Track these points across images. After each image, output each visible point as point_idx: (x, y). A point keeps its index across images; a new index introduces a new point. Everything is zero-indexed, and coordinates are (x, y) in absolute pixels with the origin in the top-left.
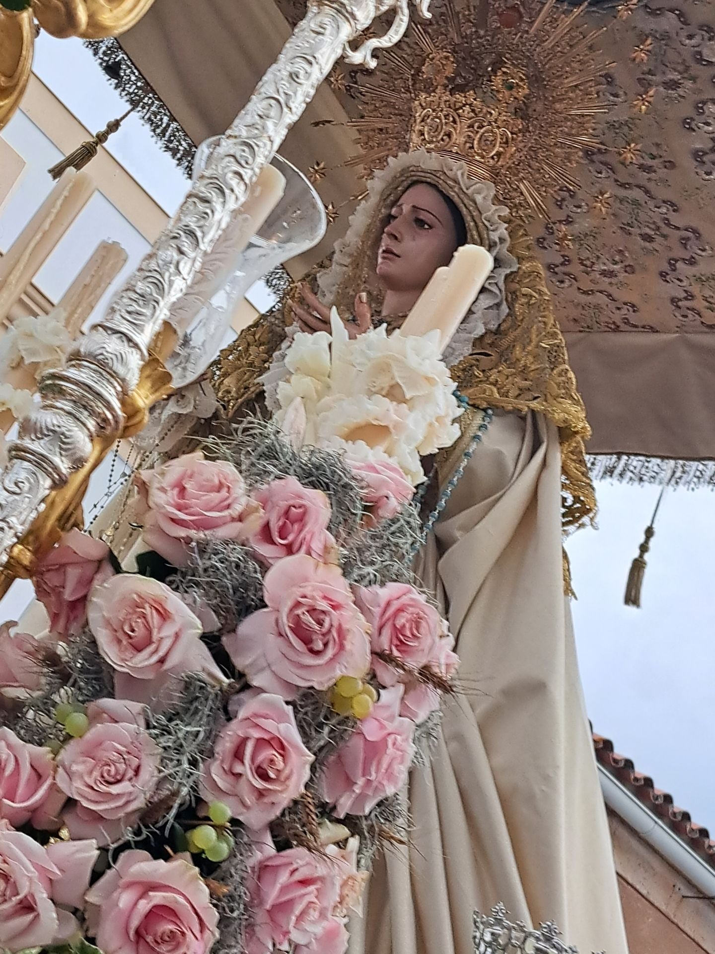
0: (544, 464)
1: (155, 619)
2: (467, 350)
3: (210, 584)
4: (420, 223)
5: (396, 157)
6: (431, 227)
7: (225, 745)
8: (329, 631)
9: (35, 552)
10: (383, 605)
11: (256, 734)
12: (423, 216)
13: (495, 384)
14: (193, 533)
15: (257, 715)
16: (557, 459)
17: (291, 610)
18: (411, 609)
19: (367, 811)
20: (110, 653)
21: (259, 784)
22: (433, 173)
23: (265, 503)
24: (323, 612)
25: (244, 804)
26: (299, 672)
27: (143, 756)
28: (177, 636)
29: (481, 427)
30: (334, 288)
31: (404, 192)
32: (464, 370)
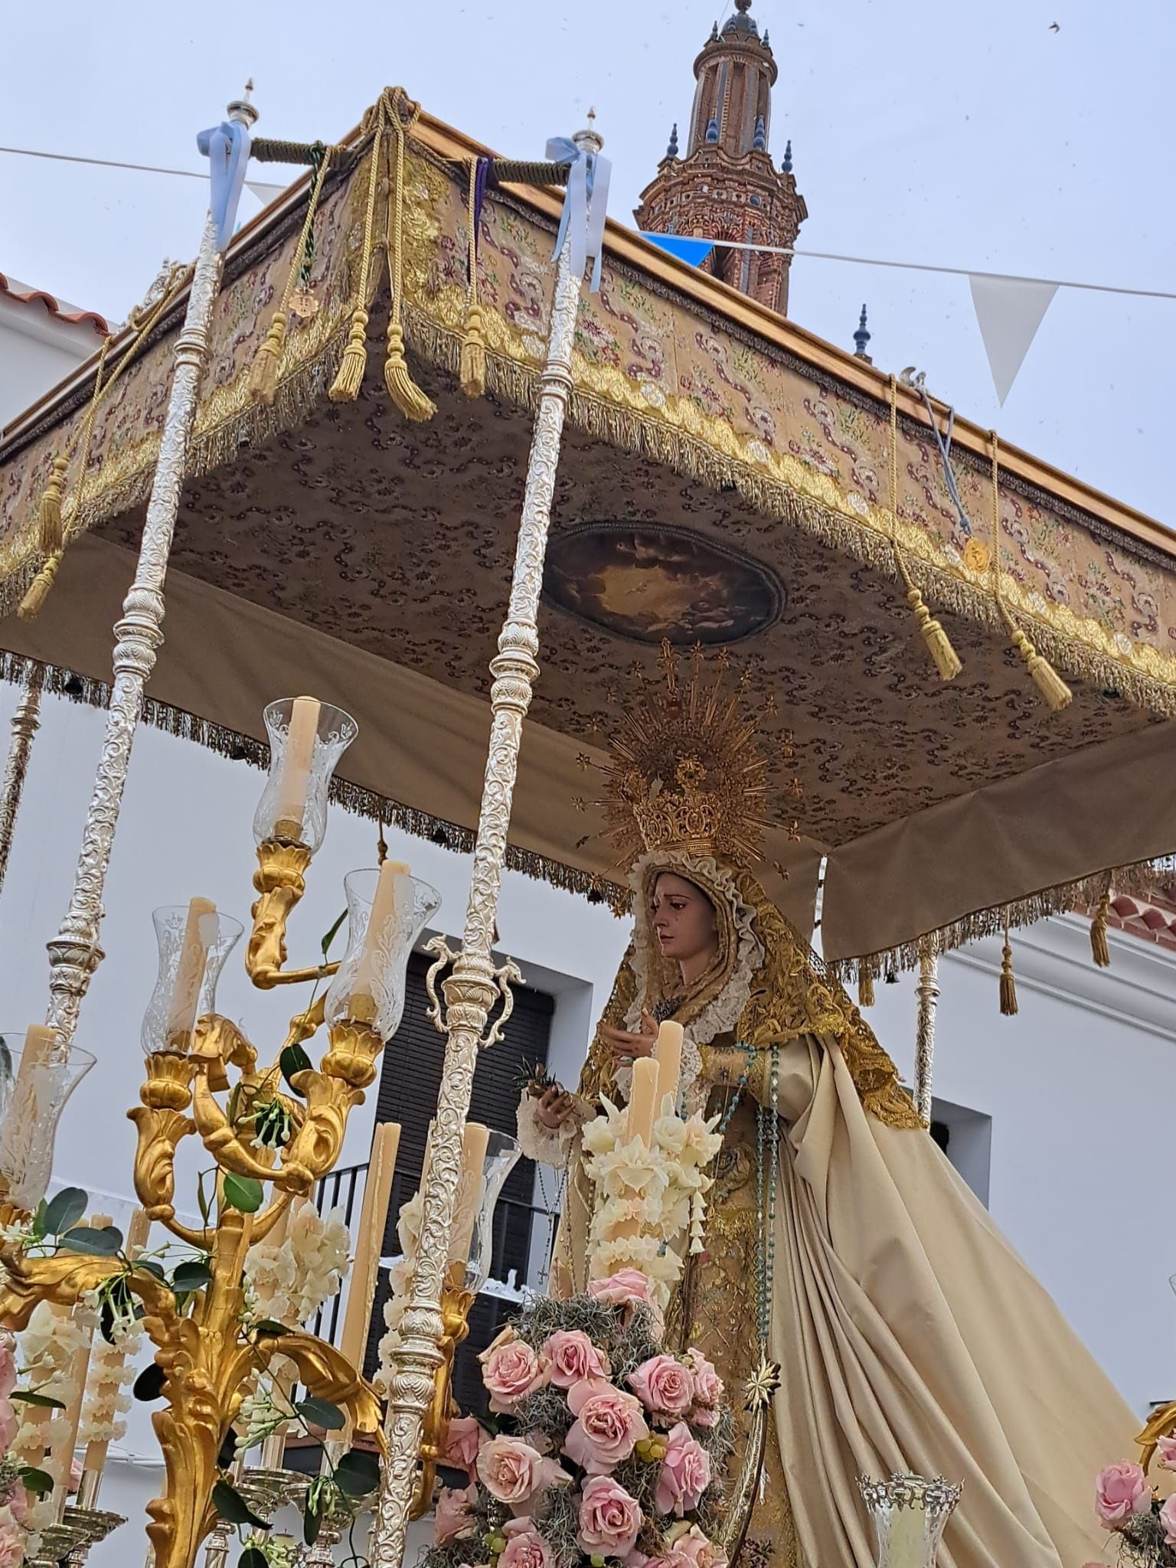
0: (833, 1067)
1: (513, 1464)
2: (748, 993)
3: (538, 1425)
4: (676, 906)
5: (638, 861)
6: (684, 906)
7: (585, 1518)
8: (613, 1423)
9: (437, 1446)
10: (647, 1381)
11: (598, 1505)
12: (676, 900)
13: (774, 1016)
14: (515, 1398)
15: (594, 1492)
16: (841, 1060)
17: (587, 1422)
18: (665, 1374)
19: (696, 1505)
20: (498, 1494)
21: (614, 1531)
22: (667, 865)
23: (551, 1354)
24: (605, 1414)
25: (611, 1546)
26: (609, 1454)
27: (541, 1548)
28: (531, 1467)
29: (774, 1064)
30: (645, 968)
31: (656, 883)
32: (751, 1012)
